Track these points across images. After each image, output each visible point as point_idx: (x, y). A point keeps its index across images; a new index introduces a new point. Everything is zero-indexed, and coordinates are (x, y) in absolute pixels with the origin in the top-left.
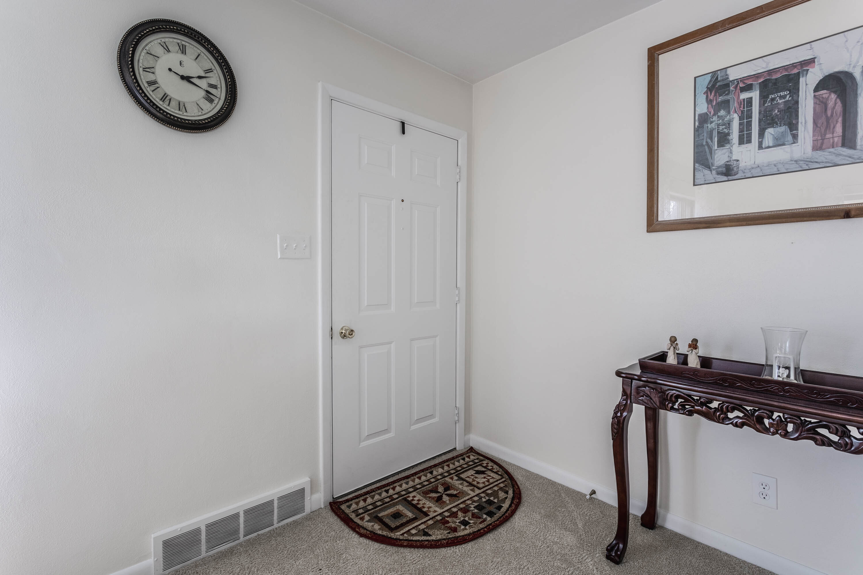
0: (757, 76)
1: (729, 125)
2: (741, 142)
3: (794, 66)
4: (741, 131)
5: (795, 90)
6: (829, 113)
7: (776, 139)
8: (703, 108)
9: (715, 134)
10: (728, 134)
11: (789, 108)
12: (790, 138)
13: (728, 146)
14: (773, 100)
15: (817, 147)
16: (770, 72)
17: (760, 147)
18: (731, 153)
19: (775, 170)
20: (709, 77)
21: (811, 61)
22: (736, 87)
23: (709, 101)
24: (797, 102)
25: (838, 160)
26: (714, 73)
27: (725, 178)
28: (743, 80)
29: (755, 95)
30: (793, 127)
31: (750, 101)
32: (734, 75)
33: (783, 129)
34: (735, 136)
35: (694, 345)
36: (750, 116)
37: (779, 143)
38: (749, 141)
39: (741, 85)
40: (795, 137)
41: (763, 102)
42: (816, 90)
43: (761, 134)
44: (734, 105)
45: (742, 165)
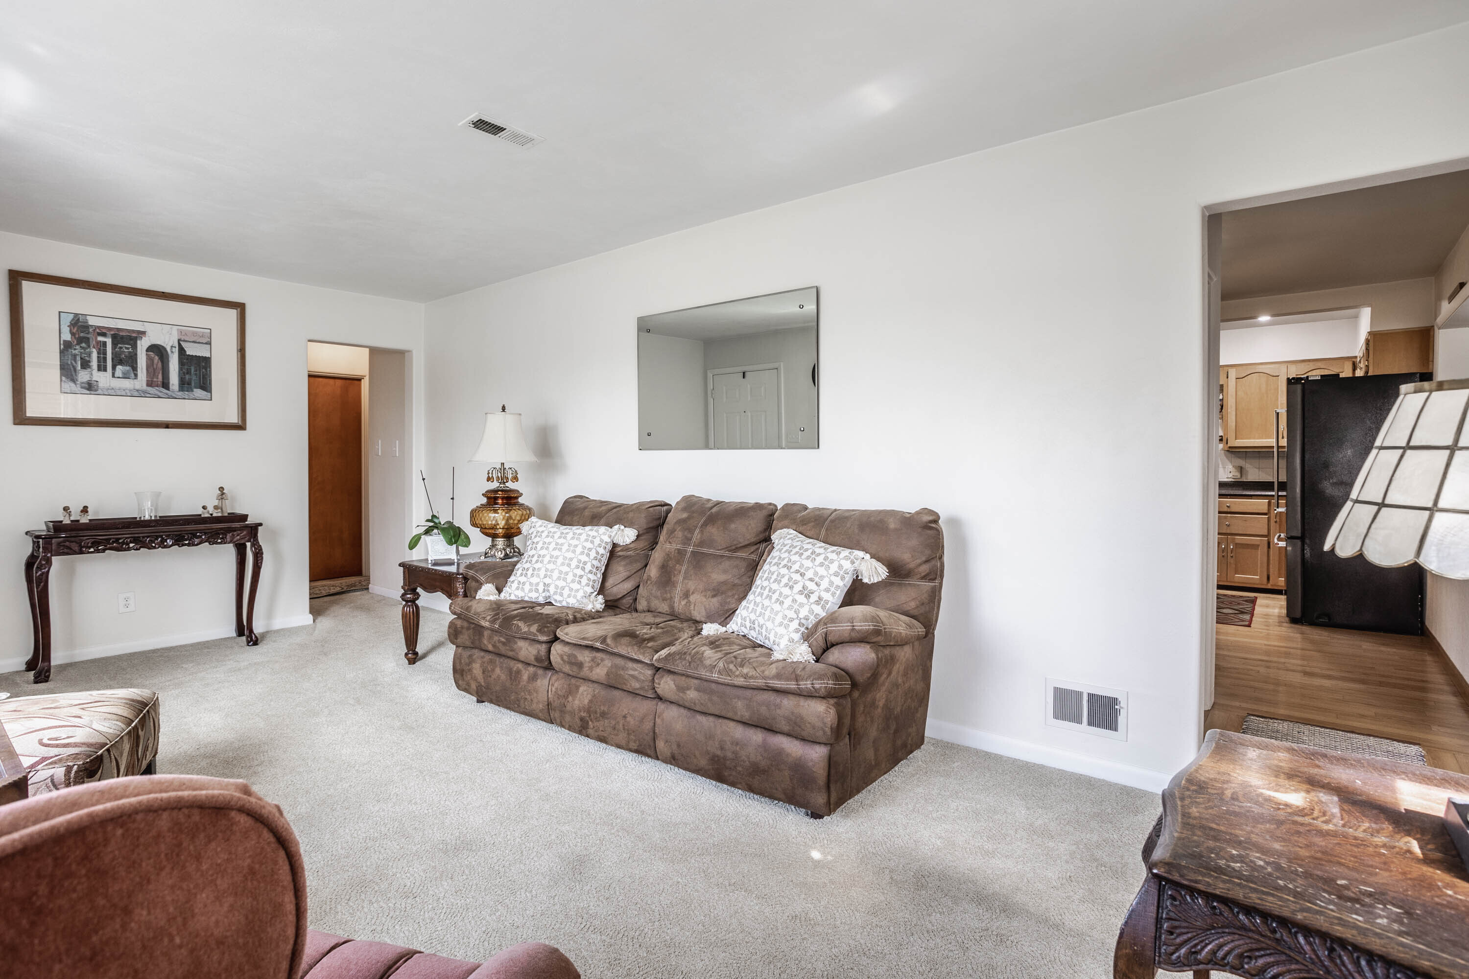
0: (110, 329)
1: (90, 355)
2: (99, 369)
3: (133, 331)
4: (99, 361)
5: (135, 346)
6: (155, 366)
7: (123, 373)
8: (67, 337)
9: (78, 358)
10: (89, 361)
11: (131, 356)
12: (133, 375)
13: (89, 370)
14: (121, 348)
15: (150, 384)
16: (118, 329)
17: (113, 376)
18: (92, 374)
19: (123, 393)
20: (72, 316)
21: (144, 333)
22: (94, 330)
23: (73, 334)
24: (136, 354)
25: (160, 394)
26: (76, 315)
27: (88, 392)
28: (99, 327)
29: (109, 341)
30: (135, 369)
31: (105, 343)
32: (92, 321)
33: (128, 368)
34: (94, 363)
35: (85, 510)
36: (105, 353)
37: (125, 376)
38: (105, 370)
39: (98, 330)
40: (136, 375)
41: (114, 348)
42: (147, 350)
43: (114, 368)
44: (92, 343)
45: (101, 385)
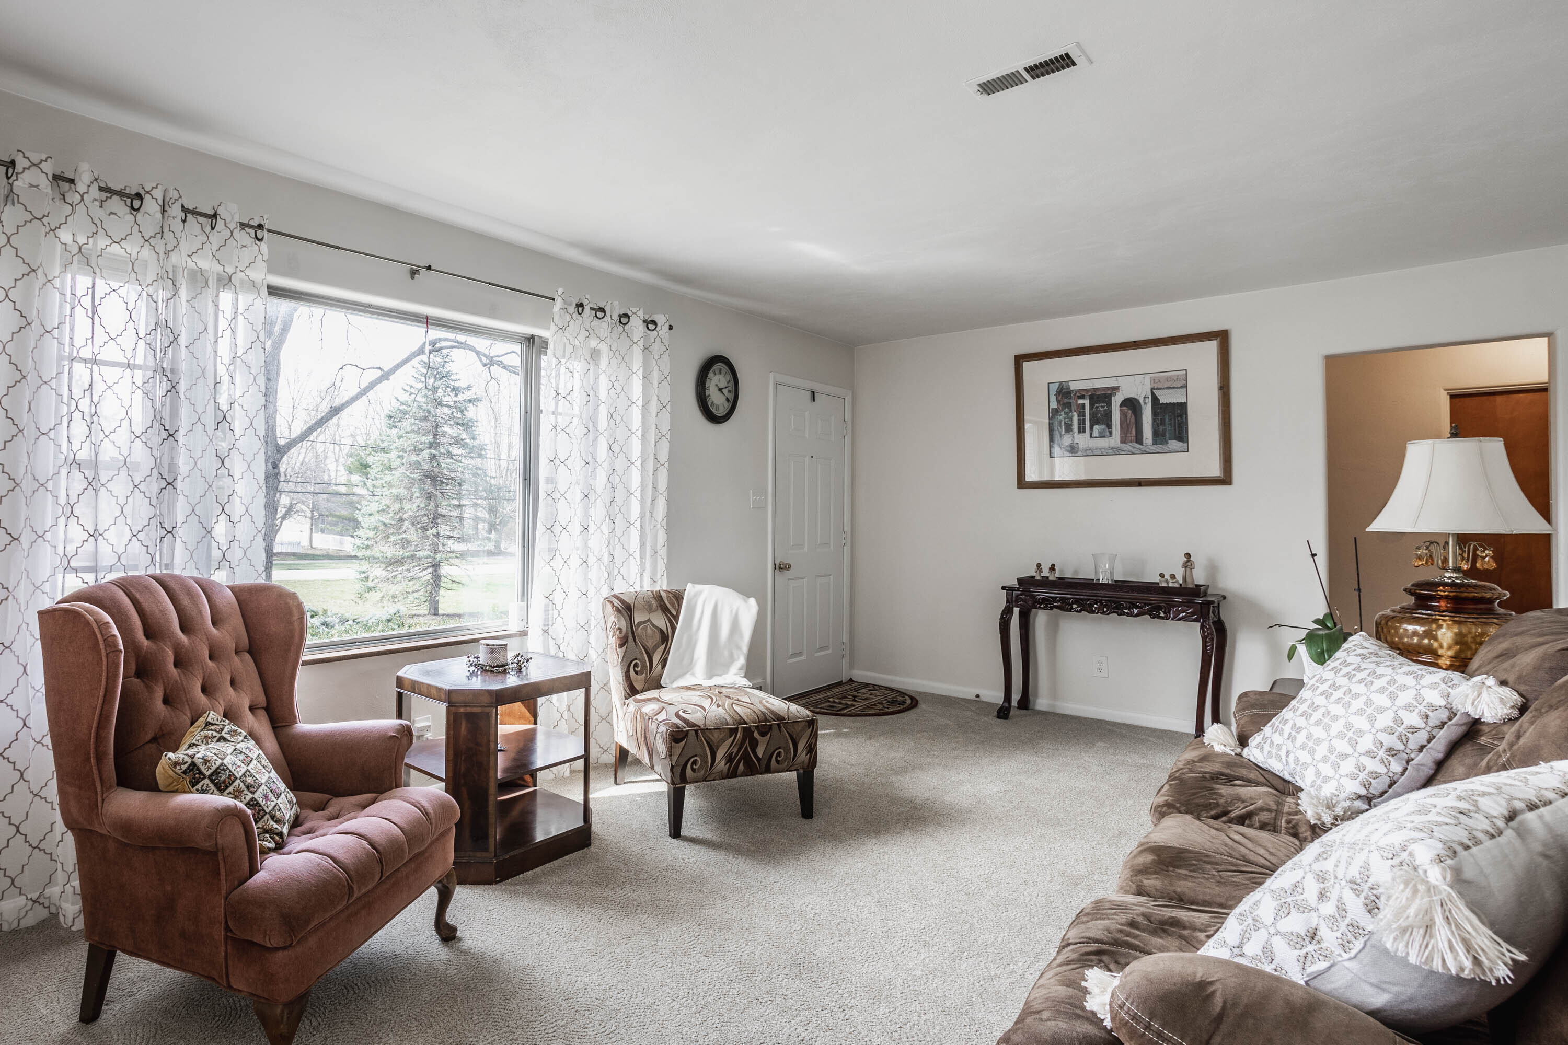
0: (1087, 391)
1: (1071, 419)
2: (1079, 432)
3: (1108, 388)
4: (1079, 424)
5: (1109, 404)
6: (1128, 421)
7: (1100, 433)
8: (1054, 405)
9: (1063, 424)
10: (1071, 425)
11: (1107, 414)
12: (1108, 433)
13: (1071, 433)
14: (1097, 407)
15: (1123, 441)
16: (1095, 390)
17: (1091, 437)
18: (1073, 437)
19: (1099, 453)
20: (1057, 385)
21: (1117, 388)
22: (1075, 395)
23: (1058, 401)
24: (1111, 412)
25: (1134, 450)
26: (1061, 383)
27: (1070, 455)
28: (1079, 391)
29: (1087, 402)
30: (1109, 426)
31: (1084, 405)
32: (1074, 386)
33: (1103, 427)
34: (1075, 427)
35: (1052, 568)
36: (1084, 415)
37: (1102, 436)
38: (1084, 432)
39: (1078, 394)
40: (1111, 433)
41: (1091, 409)
42: (1120, 406)
43: (1091, 428)
44: (1074, 407)
45: (1081, 447)
